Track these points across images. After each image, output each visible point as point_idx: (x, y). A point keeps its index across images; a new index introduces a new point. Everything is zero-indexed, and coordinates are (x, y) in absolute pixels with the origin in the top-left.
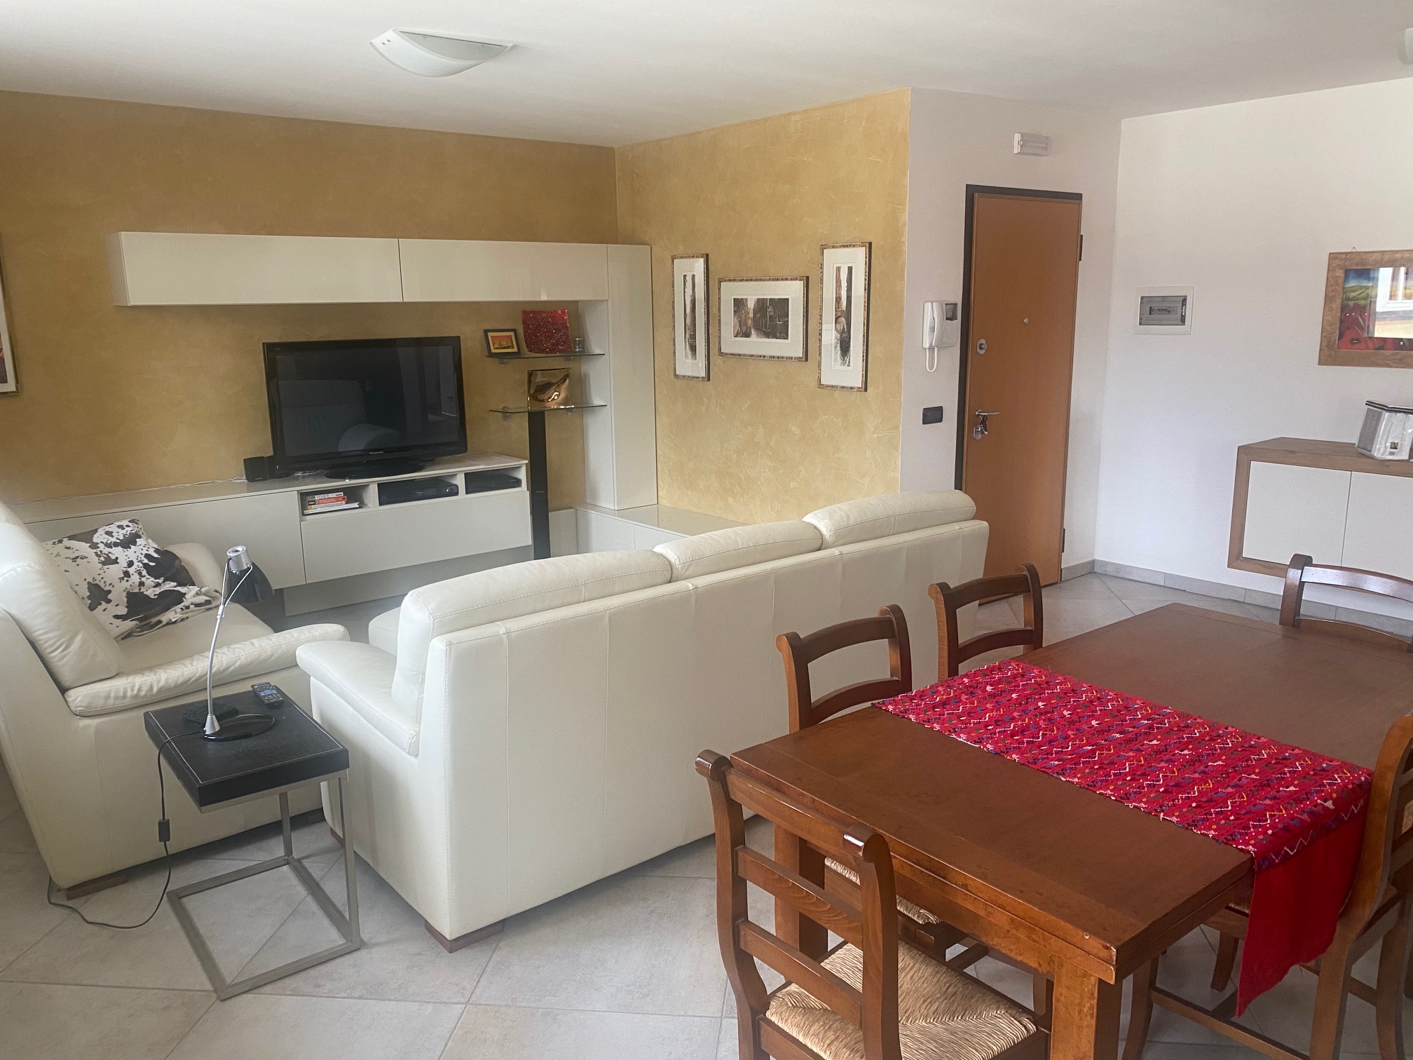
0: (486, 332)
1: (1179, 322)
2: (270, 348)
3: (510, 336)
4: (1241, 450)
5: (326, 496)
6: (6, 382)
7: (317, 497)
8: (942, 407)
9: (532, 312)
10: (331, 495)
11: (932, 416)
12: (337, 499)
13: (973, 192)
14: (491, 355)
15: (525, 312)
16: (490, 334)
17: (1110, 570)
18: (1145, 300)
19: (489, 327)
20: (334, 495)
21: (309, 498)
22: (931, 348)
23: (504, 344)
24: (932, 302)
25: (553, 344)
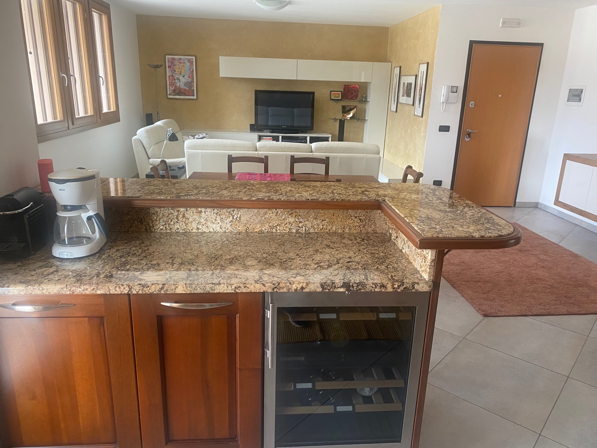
0: (331, 91)
1: (579, 101)
2: (256, 92)
3: (340, 94)
4: (565, 155)
5: (267, 138)
6: (194, 96)
7: (264, 137)
8: (449, 126)
9: (347, 85)
10: (268, 138)
11: (444, 129)
12: (270, 139)
13: (472, 43)
14: (331, 99)
15: (345, 85)
16: (332, 92)
17: (542, 207)
18: (571, 91)
19: (332, 90)
20: (269, 138)
21: (262, 137)
22: (443, 103)
23: (337, 96)
24: (445, 85)
25: (352, 97)
